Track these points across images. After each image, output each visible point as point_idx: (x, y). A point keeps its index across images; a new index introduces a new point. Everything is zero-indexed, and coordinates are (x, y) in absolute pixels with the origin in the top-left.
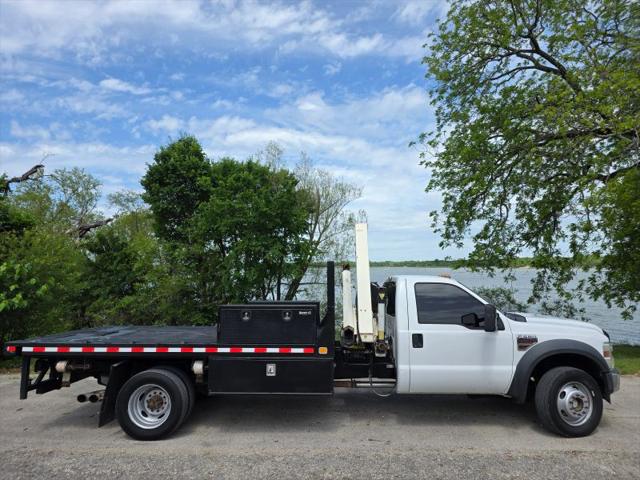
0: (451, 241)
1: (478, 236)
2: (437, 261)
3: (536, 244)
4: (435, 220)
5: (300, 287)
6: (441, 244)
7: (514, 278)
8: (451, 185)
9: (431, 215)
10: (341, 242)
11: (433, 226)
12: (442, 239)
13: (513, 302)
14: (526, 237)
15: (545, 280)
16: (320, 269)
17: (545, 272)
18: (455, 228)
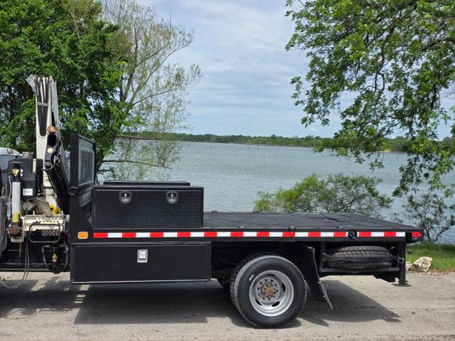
0: (316, 116)
1: (348, 112)
2: (273, 137)
3: (410, 124)
4: (298, 88)
5: (103, 166)
6: (304, 120)
7: (380, 165)
8: (318, 43)
9: (293, 82)
10: (164, 107)
11: (295, 96)
12: (305, 114)
13: (375, 195)
14: (400, 115)
15: (416, 169)
16: (133, 142)
17: (416, 159)
18: (320, 100)
